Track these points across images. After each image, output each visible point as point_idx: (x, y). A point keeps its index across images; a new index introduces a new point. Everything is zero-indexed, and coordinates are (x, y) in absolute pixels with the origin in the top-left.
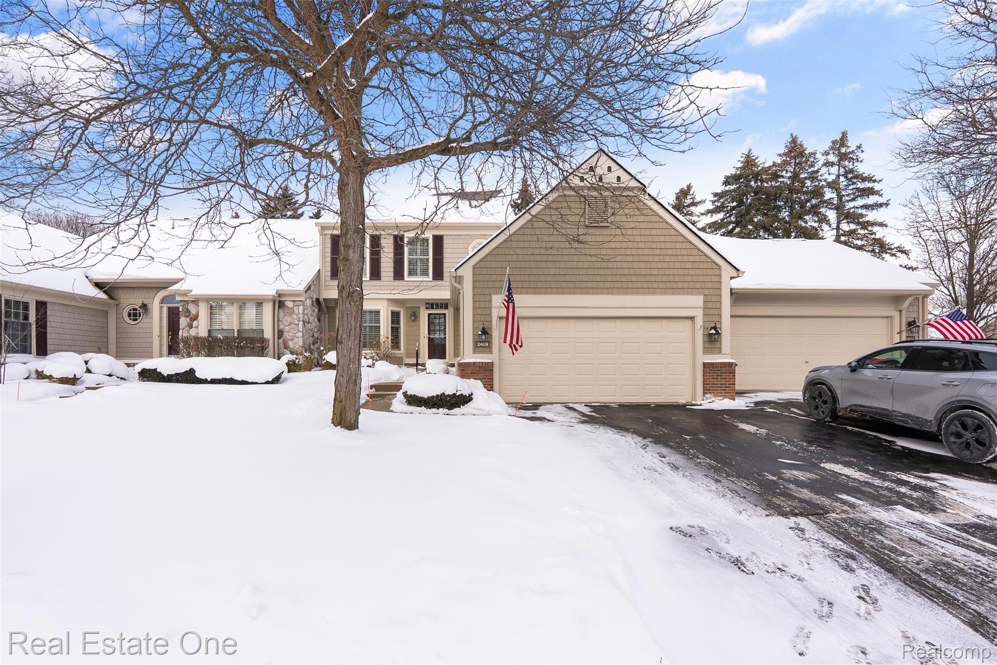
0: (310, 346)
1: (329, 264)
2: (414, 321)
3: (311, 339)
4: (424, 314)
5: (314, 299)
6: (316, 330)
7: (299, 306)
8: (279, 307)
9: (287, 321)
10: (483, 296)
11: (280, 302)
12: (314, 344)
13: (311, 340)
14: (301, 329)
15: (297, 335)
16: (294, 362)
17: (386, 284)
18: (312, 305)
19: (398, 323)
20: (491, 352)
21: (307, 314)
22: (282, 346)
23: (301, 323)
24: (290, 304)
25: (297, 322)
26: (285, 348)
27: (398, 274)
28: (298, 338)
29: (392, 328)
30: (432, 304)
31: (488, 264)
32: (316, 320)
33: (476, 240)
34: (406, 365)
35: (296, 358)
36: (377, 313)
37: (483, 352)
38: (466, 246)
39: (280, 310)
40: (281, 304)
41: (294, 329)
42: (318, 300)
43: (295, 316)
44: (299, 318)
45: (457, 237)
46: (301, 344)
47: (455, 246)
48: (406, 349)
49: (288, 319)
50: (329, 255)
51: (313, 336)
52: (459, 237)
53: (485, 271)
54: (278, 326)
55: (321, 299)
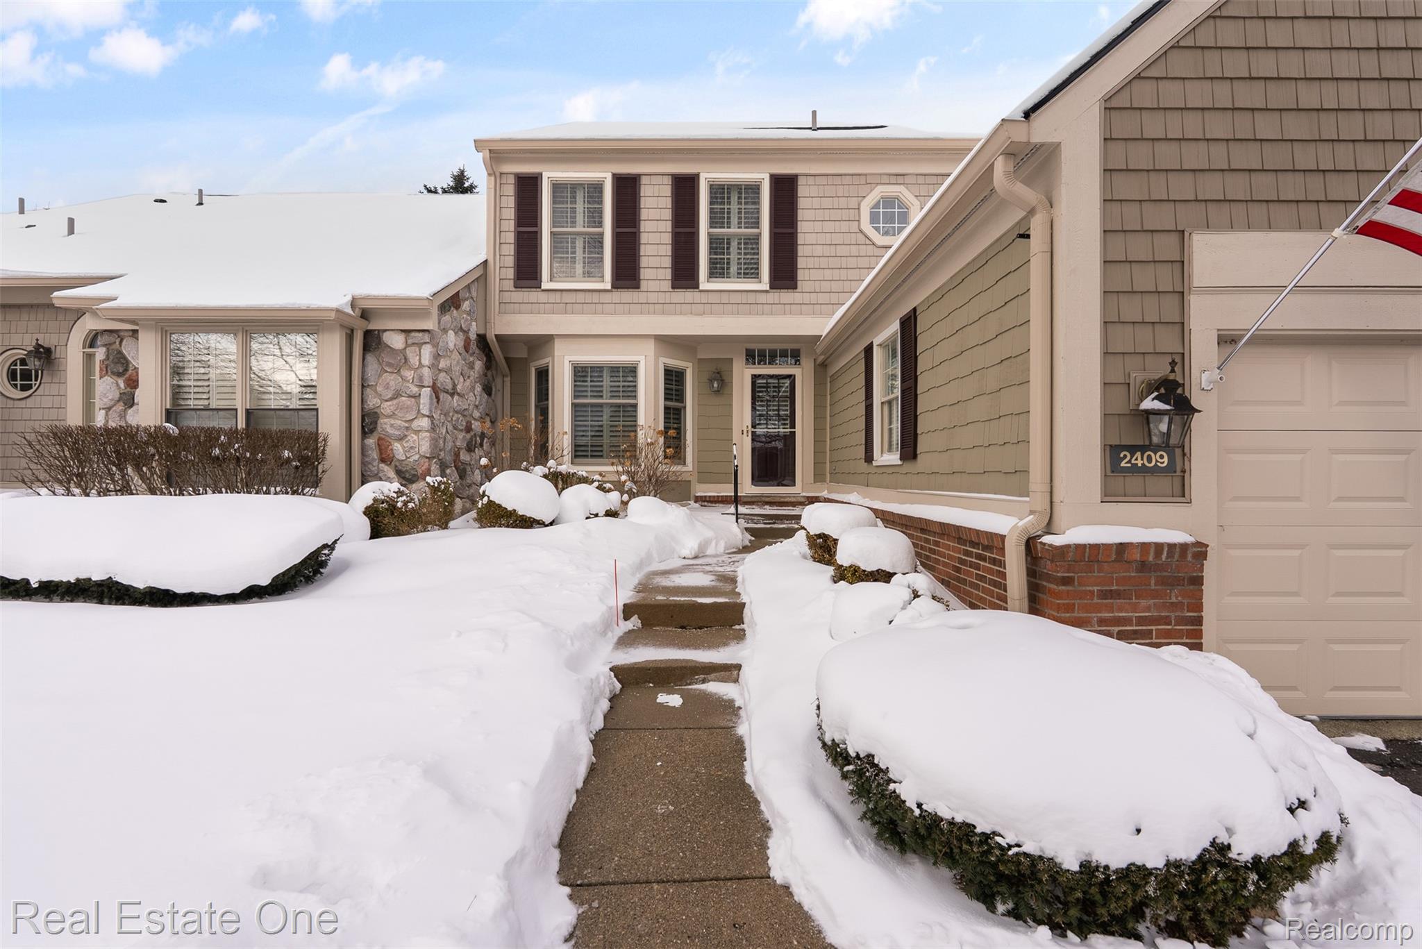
0: (457, 455)
1: (510, 249)
2: (718, 392)
3: (461, 436)
4: (743, 376)
5: (473, 336)
6: (477, 414)
7: (420, 345)
8: (366, 348)
9: (387, 387)
10: (1145, 239)
11: (368, 334)
12: (470, 449)
13: (461, 439)
14: (425, 411)
15: (415, 425)
16: (391, 504)
17: (653, 297)
18: (466, 348)
19: (680, 396)
20: (1182, 493)
21: (447, 371)
22: (374, 455)
23: (426, 392)
24: (396, 341)
25: (415, 390)
26: (383, 460)
27: (684, 274)
28: (417, 432)
29: (667, 409)
30: (759, 351)
31: (1172, 94)
32: (478, 388)
33: (880, 188)
34: (697, 499)
35: (400, 493)
36: (632, 370)
37: (1144, 496)
38: (853, 203)
39: (370, 358)
40: (372, 341)
41: (408, 409)
42: (482, 338)
43: (409, 374)
44: (421, 378)
45: (830, 180)
46: (425, 448)
47: (827, 203)
48: (699, 462)
49: (391, 380)
50: (510, 225)
51: (468, 429)
52: (838, 180)
53: (1154, 126)
54: (363, 401)
55: (491, 337)
